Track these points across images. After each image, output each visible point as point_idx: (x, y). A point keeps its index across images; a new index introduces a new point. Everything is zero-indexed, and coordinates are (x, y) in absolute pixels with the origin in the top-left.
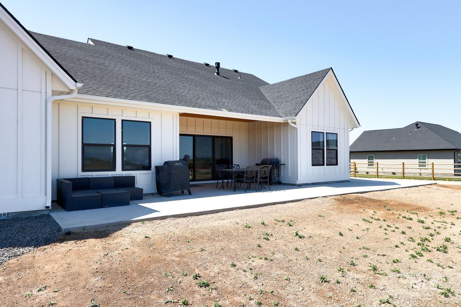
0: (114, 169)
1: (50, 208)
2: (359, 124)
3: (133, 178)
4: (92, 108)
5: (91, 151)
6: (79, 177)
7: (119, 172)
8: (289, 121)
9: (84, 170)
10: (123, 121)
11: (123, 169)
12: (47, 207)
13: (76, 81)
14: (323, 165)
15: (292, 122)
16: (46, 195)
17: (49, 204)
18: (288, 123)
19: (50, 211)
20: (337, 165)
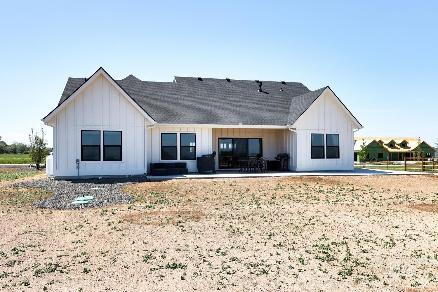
0: (176, 159)
1: (146, 174)
2: (362, 126)
3: (185, 164)
4: (165, 129)
5: (166, 150)
6: (160, 162)
7: (179, 160)
8: (289, 128)
9: (162, 159)
10: (180, 134)
11: (181, 159)
12: (145, 173)
13: (155, 121)
14: (324, 158)
15: (291, 128)
16: (145, 168)
17: (146, 172)
18: (288, 129)
19: (146, 175)
20: (339, 158)
